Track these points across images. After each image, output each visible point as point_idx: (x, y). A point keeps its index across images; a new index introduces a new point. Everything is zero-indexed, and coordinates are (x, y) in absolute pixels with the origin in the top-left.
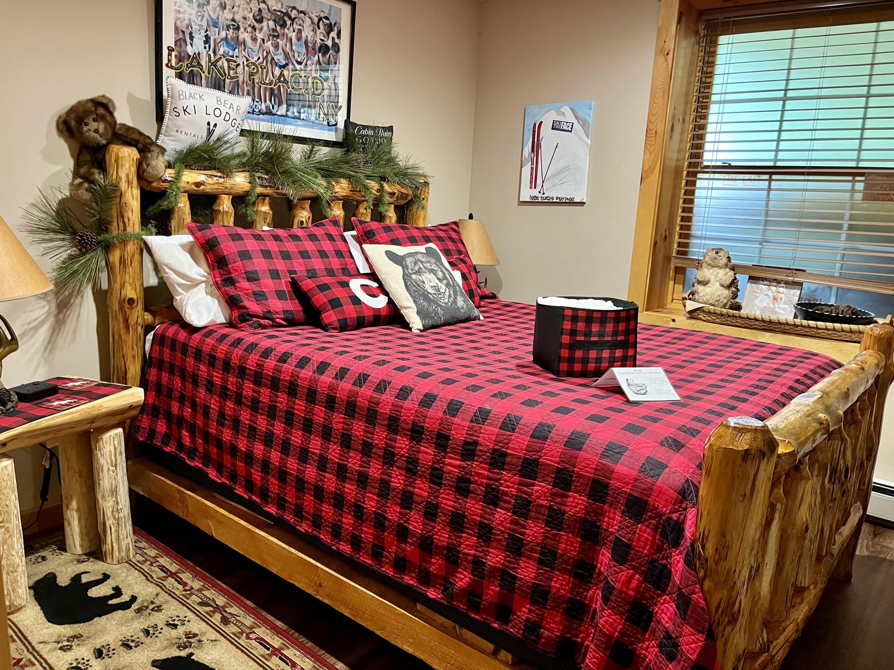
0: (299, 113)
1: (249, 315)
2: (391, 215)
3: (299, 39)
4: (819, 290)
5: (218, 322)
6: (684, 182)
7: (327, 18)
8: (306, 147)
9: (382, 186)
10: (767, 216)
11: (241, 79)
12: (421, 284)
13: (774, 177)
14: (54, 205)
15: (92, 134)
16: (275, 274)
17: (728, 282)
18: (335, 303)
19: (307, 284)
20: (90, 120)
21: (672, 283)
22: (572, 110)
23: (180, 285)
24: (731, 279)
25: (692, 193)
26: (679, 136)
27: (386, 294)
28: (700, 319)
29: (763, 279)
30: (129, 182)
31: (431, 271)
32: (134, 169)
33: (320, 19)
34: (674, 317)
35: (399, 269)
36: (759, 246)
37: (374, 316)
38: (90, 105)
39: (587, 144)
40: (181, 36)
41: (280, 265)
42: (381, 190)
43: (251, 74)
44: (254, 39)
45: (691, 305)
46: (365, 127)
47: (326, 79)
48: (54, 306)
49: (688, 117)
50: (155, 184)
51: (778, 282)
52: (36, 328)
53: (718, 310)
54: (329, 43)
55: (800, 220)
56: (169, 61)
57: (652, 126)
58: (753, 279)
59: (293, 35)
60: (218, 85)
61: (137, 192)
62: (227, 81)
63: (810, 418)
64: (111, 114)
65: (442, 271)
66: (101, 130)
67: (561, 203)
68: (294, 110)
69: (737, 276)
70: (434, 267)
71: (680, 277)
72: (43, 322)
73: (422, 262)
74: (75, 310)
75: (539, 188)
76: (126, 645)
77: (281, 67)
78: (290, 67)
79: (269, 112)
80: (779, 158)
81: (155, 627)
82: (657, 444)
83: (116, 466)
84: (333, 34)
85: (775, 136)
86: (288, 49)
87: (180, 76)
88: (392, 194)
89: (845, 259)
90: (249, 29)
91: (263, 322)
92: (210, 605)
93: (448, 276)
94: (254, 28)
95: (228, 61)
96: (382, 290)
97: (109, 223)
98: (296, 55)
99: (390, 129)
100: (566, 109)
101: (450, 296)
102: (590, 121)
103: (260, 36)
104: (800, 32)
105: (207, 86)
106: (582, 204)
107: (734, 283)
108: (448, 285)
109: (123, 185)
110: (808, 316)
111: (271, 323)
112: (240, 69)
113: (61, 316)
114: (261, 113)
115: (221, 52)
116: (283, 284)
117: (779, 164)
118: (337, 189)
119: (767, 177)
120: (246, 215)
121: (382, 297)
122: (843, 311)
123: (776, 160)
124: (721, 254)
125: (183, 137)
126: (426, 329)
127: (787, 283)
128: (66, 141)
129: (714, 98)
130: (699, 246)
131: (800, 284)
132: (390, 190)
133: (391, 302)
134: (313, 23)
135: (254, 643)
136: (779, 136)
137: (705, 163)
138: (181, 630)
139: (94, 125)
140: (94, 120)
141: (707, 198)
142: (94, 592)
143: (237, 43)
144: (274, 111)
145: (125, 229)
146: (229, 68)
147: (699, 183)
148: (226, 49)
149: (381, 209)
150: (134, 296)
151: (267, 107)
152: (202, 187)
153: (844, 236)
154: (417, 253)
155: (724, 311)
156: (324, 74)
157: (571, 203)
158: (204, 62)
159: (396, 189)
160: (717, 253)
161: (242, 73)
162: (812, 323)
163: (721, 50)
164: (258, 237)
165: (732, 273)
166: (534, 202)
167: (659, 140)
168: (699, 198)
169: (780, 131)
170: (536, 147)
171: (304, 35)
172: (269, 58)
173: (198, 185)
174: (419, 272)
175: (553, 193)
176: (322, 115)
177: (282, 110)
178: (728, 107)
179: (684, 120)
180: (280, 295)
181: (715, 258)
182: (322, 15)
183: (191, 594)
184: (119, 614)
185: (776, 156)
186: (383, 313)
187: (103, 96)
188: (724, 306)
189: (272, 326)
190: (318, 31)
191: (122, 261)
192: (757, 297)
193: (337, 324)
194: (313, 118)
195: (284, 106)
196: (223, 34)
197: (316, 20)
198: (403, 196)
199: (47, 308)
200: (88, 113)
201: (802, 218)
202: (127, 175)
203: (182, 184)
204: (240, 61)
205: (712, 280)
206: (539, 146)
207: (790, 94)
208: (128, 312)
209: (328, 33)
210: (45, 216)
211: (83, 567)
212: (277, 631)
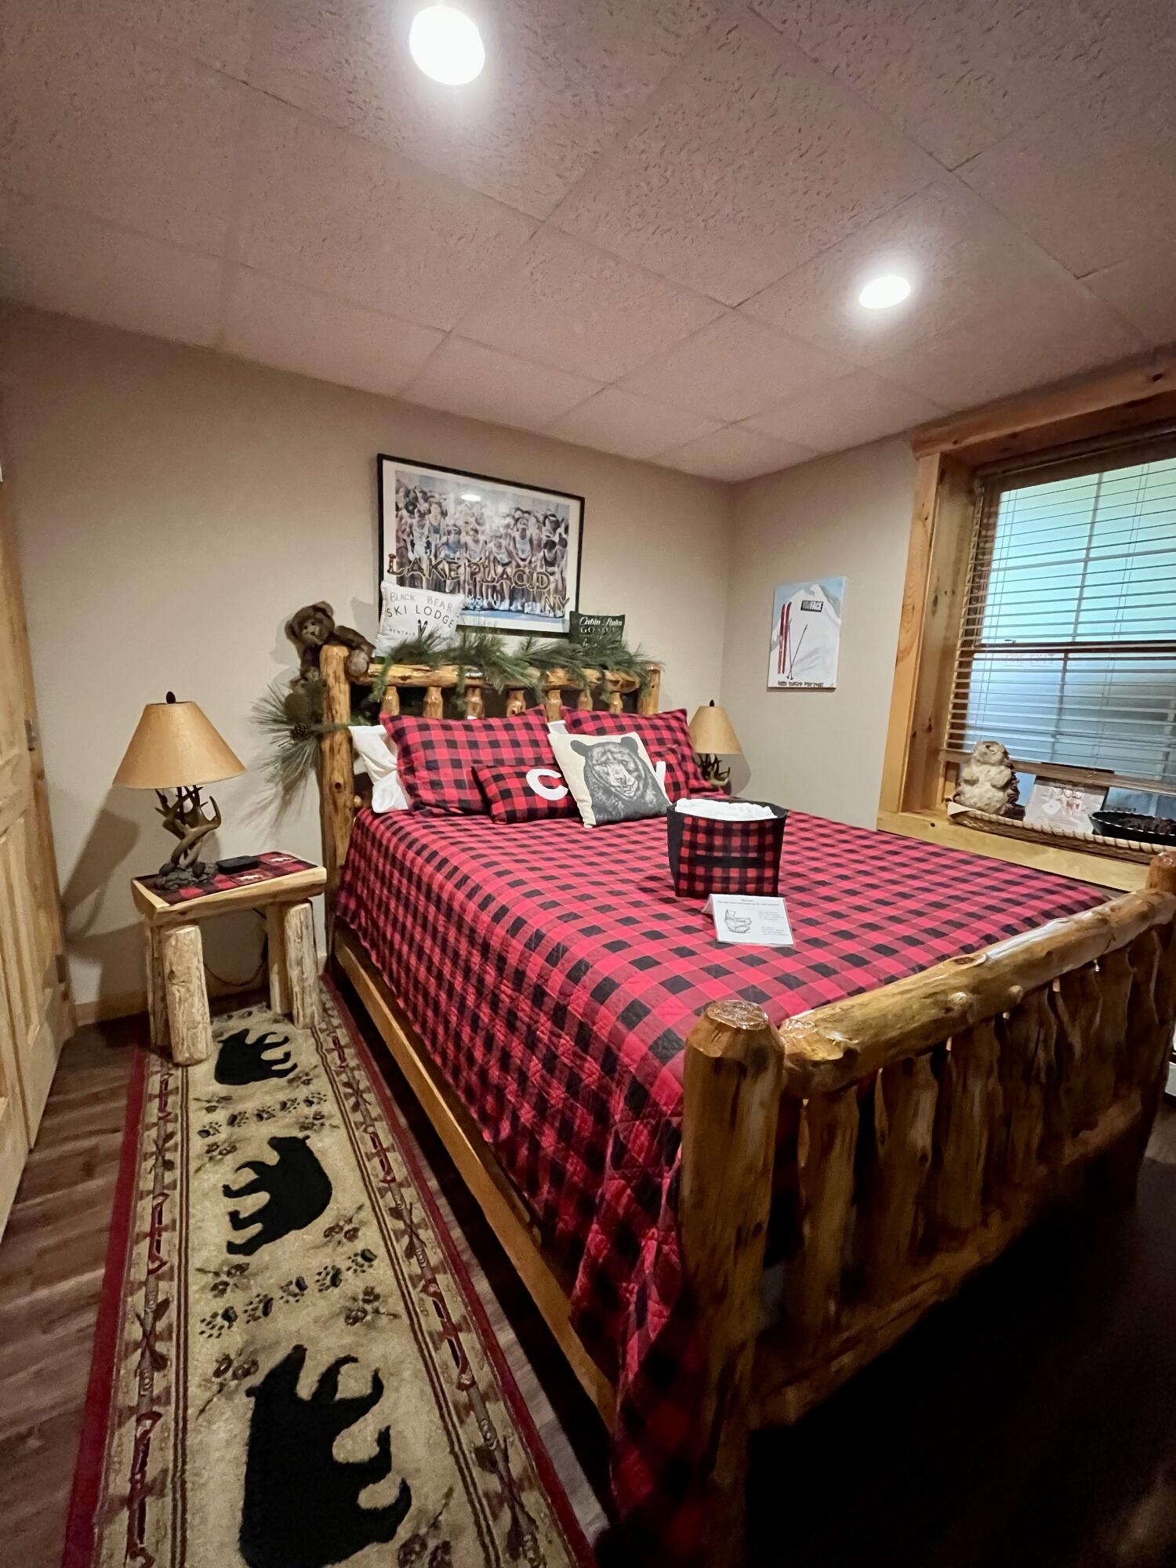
0: (523, 606)
1: (422, 803)
2: (617, 703)
3: (523, 537)
4: (1132, 799)
5: (400, 808)
6: (957, 663)
7: (553, 516)
8: (524, 639)
9: (603, 675)
10: (1061, 702)
11: (462, 578)
12: (604, 776)
13: (1071, 655)
14: (283, 700)
15: (310, 636)
16: (457, 764)
17: (1002, 783)
18: (506, 794)
19: (485, 775)
20: (308, 624)
21: (941, 780)
22: (823, 588)
23: (376, 772)
24: (1006, 779)
25: (967, 675)
26: (947, 611)
27: (566, 786)
28: (965, 826)
29: (1054, 780)
30: (337, 679)
31: (621, 762)
32: (341, 667)
33: (546, 517)
34: (934, 821)
35: (582, 760)
36: (1052, 740)
37: (549, 808)
38: (311, 612)
39: (837, 624)
40: (402, 544)
41: (465, 755)
42: (603, 678)
43: (473, 574)
44: (476, 542)
45: (954, 808)
46: (590, 617)
47: (552, 574)
48: (280, 787)
49: (960, 588)
50: (362, 679)
51: (1075, 784)
52: (265, 808)
53: (986, 816)
54: (556, 539)
55: (1104, 708)
56: (391, 567)
57: (909, 601)
58: (1041, 779)
59: (517, 535)
60: (438, 587)
61: (345, 688)
62: (448, 582)
63: (928, 1001)
64: (329, 618)
65: (635, 762)
66: (317, 633)
67: (809, 689)
68: (517, 605)
69: (1018, 775)
70: (626, 758)
71: (952, 773)
72: (271, 802)
73: (612, 753)
74: (301, 792)
75: (787, 673)
76: (260, 1117)
77: (504, 565)
78: (514, 564)
79: (491, 608)
80: (1079, 632)
81: (294, 1101)
82: (690, 1011)
83: (301, 938)
84: (561, 530)
85: (1074, 605)
86: (511, 547)
87: (401, 582)
88: (616, 682)
89: (1170, 758)
90: (471, 533)
91: (436, 810)
92: (352, 1087)
93: (641, 767)
94: (476, 531)
95: (449, 563)
96: (563, 781)
97: (322, 715)
98: (520, 553)
99: (622, 618)
100: (816, 588)
101: (638, 789)
102: (841, 599)
103: (482, 538)
104: (1108, 475)
105: (428, 588)
106: (831, 689)
107: (1011, 783)
108: (638, 778)
109: (331, 681)
110: (1108, 831)
111: (443, 811)
112: (461, 570)
113: (288, 797)
114: (482, 609)
115: (442, 555)
116: (465, 775)
117: (1079, 639)
118: (552, 678)
119: (1062, 655)
120: (455, 706)
121: (561, 788)
122: (1157, 826)
123: (1075, 635)
124: (994, 748)
125: (396, 635)
126: (599, 824)
127: (1086, 786)
128: (295, 643)
129: (995, 565)
130: (973, 737)
131: (1107, 789)
132: (613, 678)
133: (569, 793)
134: (538, 521)
135: (367, 1137)
136: (1079, 605)
137: (983, 642)
138: (315, 1108)
139: (311, 628)
140: (313, 624)
141: (982, 682)
142: (267, 1055)
143: (459, 545)
144: (496, 607)
145: (333, 720)
146: (450, 570)
147: (975, 665)
148: (447, 552)
149: (604, 697)
150: (341, 781)
151: (489, 604)
152: (408, 681)
153: (1168, 730)
154: (608, 743)
155: (994, 817)
156: (550, 569)
157: (820, 688)
158: (425, 566)
159: (621, 676)
160: (988, 747)
161: (463, 573)
162: (1110, 840)
163: (1003, 508)
164: (468, 728)
165: (1008, 771)
166: (782, 688)
167: (917, 615)
168: (975, 682)
169: (1080, 599)
170: (784, 630)
171: (528, 533)
172: (492, 558)
173: (404, 678)
174: (605, 763)
175: (802, 679)
176: (548, 608)
177: (505, 605)
178: (1010, 575)
179: (954, 593)
180: (459, 784)
181: (985, 754)
182: (549, 513)
183: (344, 1072)
184: (275, 1080)
185: (1075, 629)
186: (561, 805)
187: (323, 603)
188: (997, 812)
189: (445, 815)
190: (544, 529)
191: (332, 749)
192: (1045, 802)
193: (504, 816)
194: (538, 612)
195: (507, 602)
196: (444, 539)
197: (541, 519)
198: (631, 684)
199: (273, 791)
200: (308, 618)
201: (1107, 705)
202: (335, 672)
203: (388, 679)
204: (461, 562)
205: (981, 779)
206: (787, 628)
207: (1093, 553)
208: (337, 795)
209: (555, 530)
210: (274, 709)
211: (275, 1027)
212: (394, 1127)
